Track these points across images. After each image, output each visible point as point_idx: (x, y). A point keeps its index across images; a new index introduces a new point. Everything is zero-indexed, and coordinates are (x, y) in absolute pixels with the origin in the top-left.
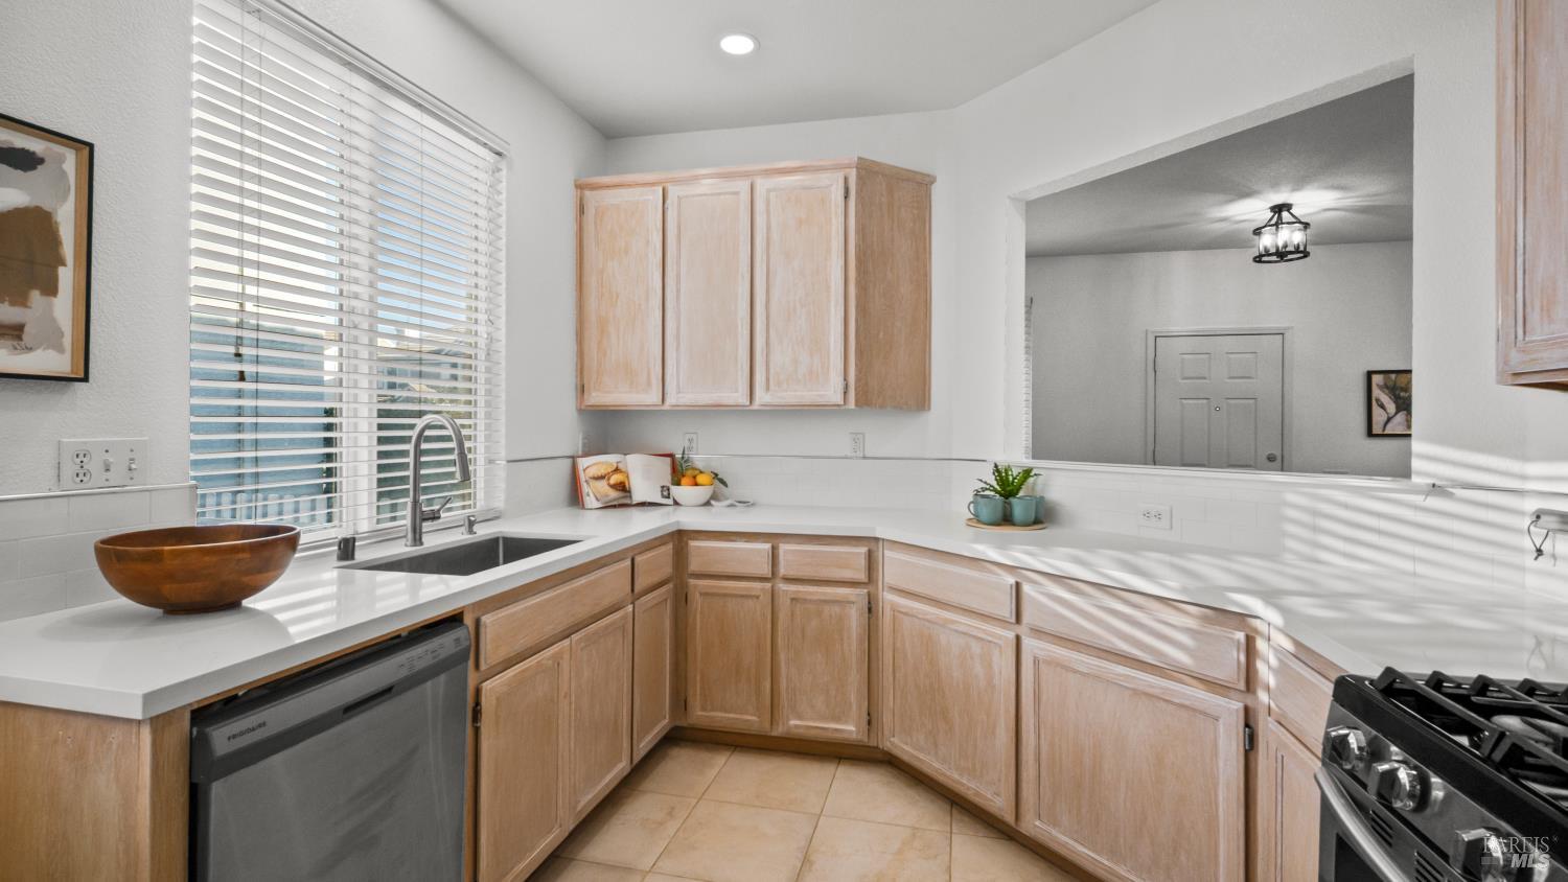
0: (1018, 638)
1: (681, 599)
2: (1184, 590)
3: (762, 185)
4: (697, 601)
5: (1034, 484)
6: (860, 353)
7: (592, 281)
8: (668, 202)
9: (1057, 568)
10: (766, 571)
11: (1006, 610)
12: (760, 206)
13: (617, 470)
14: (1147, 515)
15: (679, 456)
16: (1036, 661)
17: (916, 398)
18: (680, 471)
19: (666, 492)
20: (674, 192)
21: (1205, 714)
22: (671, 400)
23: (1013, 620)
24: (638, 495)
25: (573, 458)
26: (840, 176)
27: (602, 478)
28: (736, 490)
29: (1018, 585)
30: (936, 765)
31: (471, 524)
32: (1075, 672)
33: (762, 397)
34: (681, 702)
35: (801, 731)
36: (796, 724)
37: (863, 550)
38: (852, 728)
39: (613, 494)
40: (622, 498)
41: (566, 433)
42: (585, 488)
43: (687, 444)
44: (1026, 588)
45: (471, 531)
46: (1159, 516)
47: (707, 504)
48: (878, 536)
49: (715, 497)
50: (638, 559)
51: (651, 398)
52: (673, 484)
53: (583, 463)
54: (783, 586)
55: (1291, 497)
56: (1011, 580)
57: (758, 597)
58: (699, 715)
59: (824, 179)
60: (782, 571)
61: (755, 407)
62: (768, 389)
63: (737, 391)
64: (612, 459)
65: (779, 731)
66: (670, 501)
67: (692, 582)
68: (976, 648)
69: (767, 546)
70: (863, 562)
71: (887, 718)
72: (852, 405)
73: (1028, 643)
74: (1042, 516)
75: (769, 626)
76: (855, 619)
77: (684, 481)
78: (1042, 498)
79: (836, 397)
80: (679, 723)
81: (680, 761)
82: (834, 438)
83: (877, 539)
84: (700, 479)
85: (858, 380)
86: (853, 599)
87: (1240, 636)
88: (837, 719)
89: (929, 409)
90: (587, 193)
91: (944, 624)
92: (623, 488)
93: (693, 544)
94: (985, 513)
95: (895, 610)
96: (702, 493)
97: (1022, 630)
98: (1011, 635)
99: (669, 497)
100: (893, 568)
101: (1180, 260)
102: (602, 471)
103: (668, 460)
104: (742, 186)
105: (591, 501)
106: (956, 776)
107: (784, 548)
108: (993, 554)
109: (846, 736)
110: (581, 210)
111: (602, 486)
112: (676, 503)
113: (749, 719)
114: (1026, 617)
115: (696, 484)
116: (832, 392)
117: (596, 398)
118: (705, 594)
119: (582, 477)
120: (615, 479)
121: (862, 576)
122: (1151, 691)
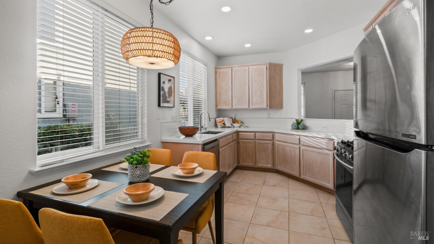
0: (300, 147)
1: (238, 143)
2: (325, 137)
3: (251, 68)
4: (241, 144)
5: (303, 122)
6: (270, 99)
7: (218, 86)
8: (233, 71)
9: (306, 135)
10: (254, 138)
11: (298, 143)
12: (250, 71)
13: (223, 121)
15: (233, 118)
16: (303, 150)
17: (280, 106)
18: (234, 121)
19: (232, 125)
20: (234, 69)
21: (328, 154)
22: (233, 108)
23: (299, 144)
24: (227, 125)
25: (215, 119)
26: (265, 66)
27: (220, 122)
28: (245, 124)
29: (300, 138)
30: (286, 170)
32: (309, 151)
33: (251, 107)
34: (238, 162)
35: (261, 166)
36: (259, 165)
37: (272, 134)
38: (270, 166)
39: (223, 125)
40: (224, 126)
41: (213, 115)
42: (218, 124)
43: (235, 116)
44: (301, 138)
45: (206, 130)
46: (325, 127)
48: (274, 131)
49: (241, 125)
50: (233, 135)
51: (230, 107)
52: (233, 123)
53: (217, 119)
54: (257, 141)
56: (298, 137)
57: (252, 143)
58: (242, 164)
59: (262, 66)
60: (257, 138)
61: (249, 109)
62: (252, 105)
63: (246, 106)
64: (222, 119)
65: (256, 166)
66: (233, 127)
67: (240, 140)
68: (293, 149)
69: (254, 134)
70: (271, 136)
71: (276, 164)
72: (268, 108)
73: (301, 147)
74: (305, 128)
75: (254, 148)
76: (270, 146)
77: (236, 123)
78: (305, 125)
79: (266, 107)
80: (238, 165)
81: (238, 171)
82: (264, 114)
83: (274, 132)
84: (239, 122)
85: (269, 103)
86: (270, 143)
87: (332, 142)
88: (267, 164)
89: (283, 108)
90: (217, 69)
91: (287, 146)
92: (224, 124)
93: (240, 133)
94: (294, 128)
95: (278, 144)
96: (239, 125)
97: (300, 145)
98: (298, 146)
100: (277, 137)
102: (221, 121)
103: (232, 119)
104: (247, 68)
105: (219, 126)
106: (289, 171)
107: (257, 134)
108: (295, 133)
109: (269, 167)
110: (216, 72)
111: (221, 123)
112: (234, 127)
113: (251, 164)
114: (301, 143)
115: (238, 123)
116: (265, 106)
117: (219, 107)
118: (242, 142)
119: (217, 122)
120: (223, 122)
121: (271, 139)
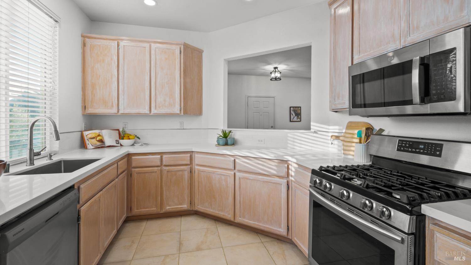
0: (235, 174)
1: (130, 175)
2: (275, 157)
3: (153, 45)
4: (135, 176)
5: (231, 135)
6: (184, 99)
7: (89, 70)
8: (120, 47)
9: (245, 155)
10: (159, 164)
11: (232, 167)
12: (153, 52)
13: (99, 135)
14: (259, 141)
15: (121, 130)
16: (240, 178)
17: (198, 112)
18: (122, 135)
19: (117, 142)
20: (121, 44)
21: (279, 184)
22: (121, 112)
23: (233, 169)
24: (108, 143)
25: (82, 132)
26: (178, 47)
27: (94, 138)
28: (143, 140)
29: (235, 160)
30: (211, 211)
31: (51, 156)
32: (250, 179)
33: (154, 111)
34: (130, 209)
35: (171, 210)
36: (169, 208)
37: (189, 155)
38: (186, 206)
39: (98, 143)
40: (101, 145)
41: (78, 124)
42: (87, 142)
43: (124, 126)
44: (237, 160)
45: (51, 159)
46: (262, 141)
47: (133, 145)
48: (193, 151)
49: (135, 143)
50: (119, 164)
51: (114, 111)
52: (120, 139)
53: (85, 133)
54: (165, 168)
55: (289, 135)
56: (233, 159)
57: (156, 172)
58: (136, 211)
59: (174, 47)
60: (164, 163)
61: (151, 114)
62: (156, 108)
63: (145, 109)
64: (97, 132)
65: (163, 211)
66: (119, 145)
67: (133, 170)
68: (223, 178)
69: (159, 156)
70: (189, 158)
71: (196, 201)
72: (182, 114)
73: (238, 174)
74: (234, 143)
75: (160, 180)
76: (186, 175)
77: (125, 138)
78: (234, 138)
79: (178, 112)
80: (130, 215)
81: (130, 227)
82: (175, 123)
83: (193, 152)
84: (131, 137)
85: (184, 107)
86: (186, 169)
87: (286, 165)
88: (181, 204)
89: (202, 115)
90: (86, 39)
91: (214, 173)
92: (101, 141)
93: (133, 157)
94: (221, 143)
95: (199, 171)
96: (131, 142)
97: (236, 171)
98: (233, 173)
99: (118, 144)
100: (198, 159)
101: (253, 78)
102: (94, 136)
103: (118, 131)
104: (147, 45)
105: (90, 146)
106: (217, 212)
107: (164, 156)
108: (228, 153)
109: (184, 208)
110: (84, 45)
111: (94, 141)
112: (121, 145)
113: (153, 209)
114: (237, 168)
115: (129, 139)
116: (176, 110)
117: (90, 111)
118: (138, 173)
119: (86, 138)
120: (98, 138)
121: (189, 163)
122: (267, 181)
